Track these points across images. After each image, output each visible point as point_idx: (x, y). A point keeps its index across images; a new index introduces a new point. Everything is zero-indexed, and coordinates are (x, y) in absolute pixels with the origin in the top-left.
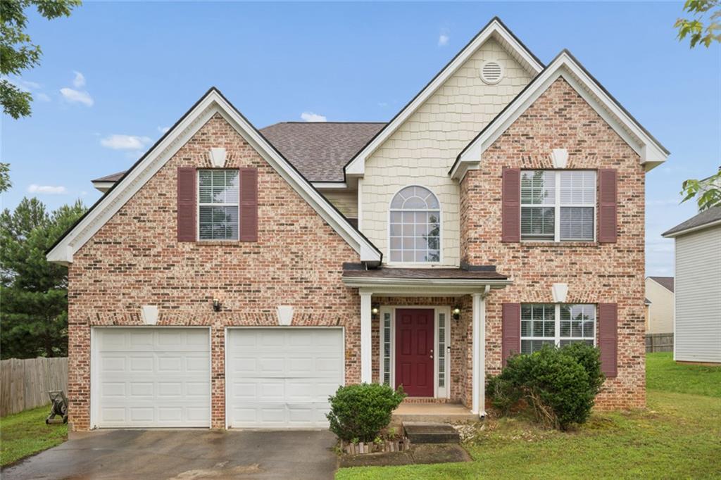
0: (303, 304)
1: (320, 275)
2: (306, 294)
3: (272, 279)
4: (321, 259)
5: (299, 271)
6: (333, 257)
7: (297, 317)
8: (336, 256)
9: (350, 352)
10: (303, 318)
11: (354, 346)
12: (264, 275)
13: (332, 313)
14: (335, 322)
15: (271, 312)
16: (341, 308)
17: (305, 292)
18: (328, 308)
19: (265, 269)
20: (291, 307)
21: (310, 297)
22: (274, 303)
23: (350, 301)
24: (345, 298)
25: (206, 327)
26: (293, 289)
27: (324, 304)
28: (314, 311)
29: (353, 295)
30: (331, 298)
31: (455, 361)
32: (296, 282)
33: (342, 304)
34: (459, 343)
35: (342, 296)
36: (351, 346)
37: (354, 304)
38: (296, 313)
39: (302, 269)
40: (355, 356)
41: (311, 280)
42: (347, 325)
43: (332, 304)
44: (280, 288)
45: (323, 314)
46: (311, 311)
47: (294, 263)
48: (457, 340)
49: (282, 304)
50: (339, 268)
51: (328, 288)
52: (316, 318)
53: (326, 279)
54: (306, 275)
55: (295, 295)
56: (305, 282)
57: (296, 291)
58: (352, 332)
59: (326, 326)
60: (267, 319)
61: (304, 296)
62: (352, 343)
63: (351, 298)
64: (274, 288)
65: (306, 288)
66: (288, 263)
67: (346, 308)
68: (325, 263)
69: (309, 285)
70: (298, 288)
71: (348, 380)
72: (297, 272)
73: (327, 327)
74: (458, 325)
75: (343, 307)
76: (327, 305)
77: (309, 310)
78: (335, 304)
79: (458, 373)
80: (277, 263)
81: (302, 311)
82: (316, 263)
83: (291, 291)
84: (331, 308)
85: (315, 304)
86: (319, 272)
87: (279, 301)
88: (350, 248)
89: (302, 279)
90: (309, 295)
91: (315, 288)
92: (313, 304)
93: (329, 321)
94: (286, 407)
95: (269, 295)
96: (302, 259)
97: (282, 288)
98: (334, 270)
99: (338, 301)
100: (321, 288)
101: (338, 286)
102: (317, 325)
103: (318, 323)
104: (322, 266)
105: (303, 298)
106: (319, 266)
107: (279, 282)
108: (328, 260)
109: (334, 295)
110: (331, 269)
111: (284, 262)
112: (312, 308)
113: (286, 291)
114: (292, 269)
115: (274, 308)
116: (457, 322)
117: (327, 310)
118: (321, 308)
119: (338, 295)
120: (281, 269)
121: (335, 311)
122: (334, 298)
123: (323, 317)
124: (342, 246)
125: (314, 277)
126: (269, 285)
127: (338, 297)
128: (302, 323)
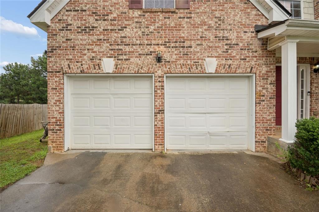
0: (224, 57)
1: (238, 35)
2: (227, 49)
3: (201, 37)
4: (239, 22)
5: (222, 32)
6: (247, 20)
7: (220, 67)
8: (250, 20)
9: (260, 93)
10: (224, 68)
11: (263, 89)
12: (195, 35)
13: (247, 64)
14: (249, 70)
15: (200, 63)
16: (253, 59)
17: (226, 47)
18: (243, 59)
19: (195, 30)
20: (215, 59)
21: (230, 51)
22: (202, 56)
23: (260, 54)
24: (256, 52)
25: (151, 75)
26: (217, 45)
27: (240, 57)
28: (233, 62)
29: (262, 49)
30: (246, 52)
31: (315, 101)
32: (219, 40)
33: (253, 57)
34: (317, 89)
35: (254, 50)
36: (261, 88)
37: (263, 57)
38: (219, 63)
39: (224, 30)
40: (264, 96)
41: (230, 38)
42: (258, 72)
43: (246, 57)
44: (207, 45)
45: (240, 64)
46: (230, 62)
47: (218, 25)
48: (316, 87)
49: (208, 57)
50: (251, 29)
51: (243, 45)
52: (234, 67)
53: (242, 37)
54: (226, 34)
55: (218, 50)
56: (226, 40)
57: (219, 47)
58: (261, 78)
59: (242, 73)
60: (197, 69)
61: (225, 50)
62: (261, 86)
63: (261, 52)
64: (202, 45)
65: (226, 44)
66: (213, 25)
67: (257, 59)
68: (241, 25)
69: (229, 42)
70: (220, 45)
71: (258, 115)
72: (220, 32)
73: (242, 75)
74: (316, 77)
75: (255, 59)
76: (243, 58)
77: (228, 61)
78: (248, 57)
79: (316, 109)
80: (205, 25)
81: (224, 62)
82: (234, 25)
83: (215, 47)
84: (246, 59)
85: (234, 57)
86: (237, 32)
87: (206, 54)
88: (260, 13)
89: (223, 37)
90: (229, 49)
91: (233, 44)
92: (231, 57)
93: (244, 70)
94: (208, 135)
95: (198, 50)
96: (223, 22)
97: (209, 44)
98: (248, 31)
99: (251, 54)
100: (238, 44)
101: (251, 43)
102: (235, 73)
103: (236, 71)
104: (238, 27)
105: (224, 52)
106: (236, 27)
107: (206, 40)
108: (243, 23)
109: (248, 49)
110: (246, 30)
111: (210, 24)
112: (231, 59)
113: (211, 47)
114: (216, 30)
115: (202, 59)
116: (316, 74)
117: (242, 61)
118: (237, 59)
119: (251, 49)
120: (208, 30)
121: (248, 62)
122: (248, 52)
123: (239, 67)
124: (254, 12)
125: (233, 36)
126: (199, 42)
127: (251, 51)
128: (223, 71)
